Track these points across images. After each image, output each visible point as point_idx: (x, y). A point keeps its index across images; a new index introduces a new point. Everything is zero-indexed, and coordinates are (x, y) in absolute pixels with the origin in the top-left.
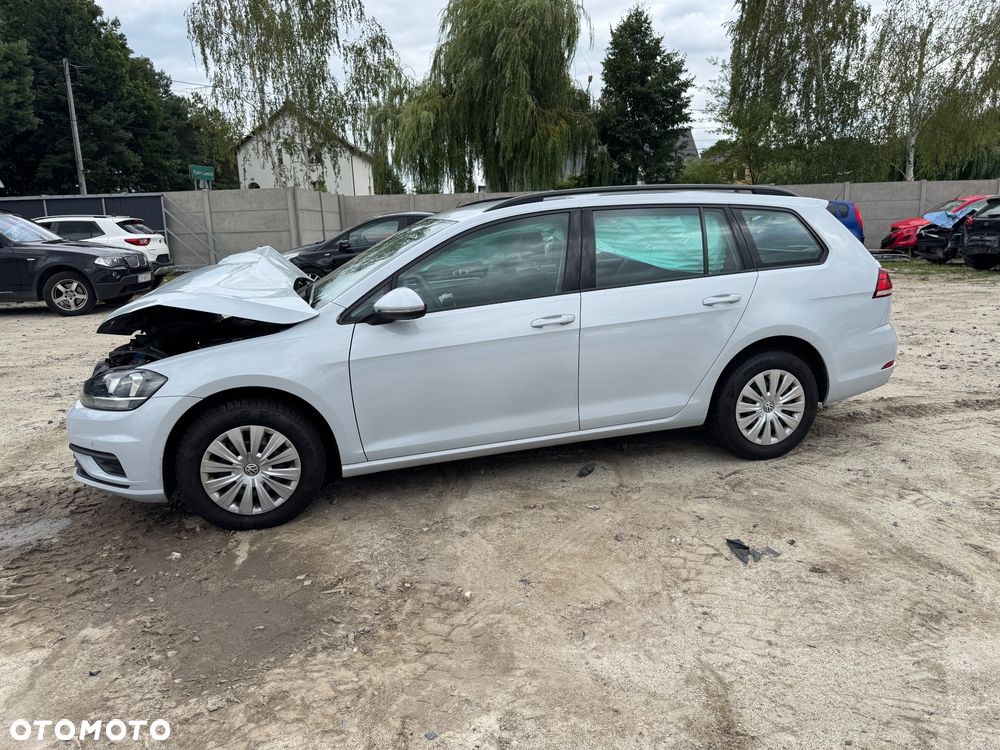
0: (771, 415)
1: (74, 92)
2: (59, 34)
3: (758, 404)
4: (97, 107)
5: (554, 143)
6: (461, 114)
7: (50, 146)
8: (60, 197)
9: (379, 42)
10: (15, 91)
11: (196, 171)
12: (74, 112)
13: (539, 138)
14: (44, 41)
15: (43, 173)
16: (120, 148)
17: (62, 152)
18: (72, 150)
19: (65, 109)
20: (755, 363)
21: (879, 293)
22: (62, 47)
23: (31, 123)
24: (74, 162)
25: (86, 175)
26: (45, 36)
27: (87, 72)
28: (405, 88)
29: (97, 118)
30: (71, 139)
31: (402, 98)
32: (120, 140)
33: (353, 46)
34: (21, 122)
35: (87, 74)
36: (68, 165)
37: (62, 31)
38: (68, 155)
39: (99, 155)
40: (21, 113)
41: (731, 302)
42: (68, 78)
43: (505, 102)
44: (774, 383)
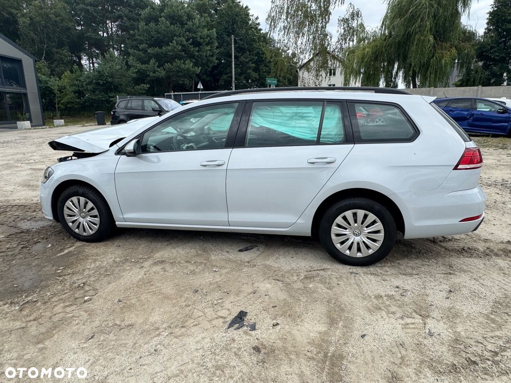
0: (358, 239)
1: (235, 49)
2: (232, 25)
3: (347, 230)
4: (243, 54)
5: (445, 61)
6: (393, 48)
7: (224, 71)
8: (207, 92)
9: (355, 15)
10: (210, 50)
11: (269, 81)
12: (233, 57)
13: (436, 58)
14: (227, 28)
15: (222, 82)
16: (249, 71)
17: (228, 73)
18: (231, 72)
19: (231, 56)
20: (345, 203)
21: (460, 167)
22: (232, 30)
23: (214, 63)
24: (231, 77)
25: (235, 83)
26: (227, 26)
27: (241, 40)
28: (366, 37)
29: (242, 59)
30: (231, 68)
31: (364, 42)
32: (250, 68)
33: (343, 19)
34: (211, 62)
35: (241, 41)
36: (230, 79)
37: (233, 24)
38: (230, 75)
39: (241, 74)
40: (211, 58)
41: (329, 163)
42: (233, 43)
43: (416, 40)
44: (360, 218)
